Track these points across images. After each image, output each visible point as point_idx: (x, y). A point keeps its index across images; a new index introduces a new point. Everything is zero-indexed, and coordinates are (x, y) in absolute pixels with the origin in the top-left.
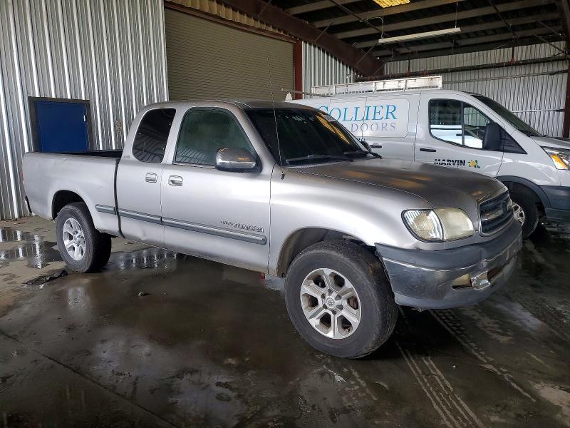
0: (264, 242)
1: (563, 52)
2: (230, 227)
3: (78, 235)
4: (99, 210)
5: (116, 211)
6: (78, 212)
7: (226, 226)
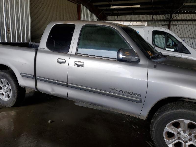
0: (141, 101)
1: (168, 18)
2: (115, 91)
3: (6, 87)
4: (23, 76)
5: (35, 78)
6: (8, 76)
7: (113, 91)
